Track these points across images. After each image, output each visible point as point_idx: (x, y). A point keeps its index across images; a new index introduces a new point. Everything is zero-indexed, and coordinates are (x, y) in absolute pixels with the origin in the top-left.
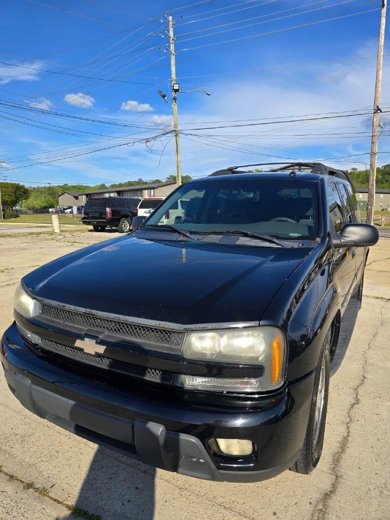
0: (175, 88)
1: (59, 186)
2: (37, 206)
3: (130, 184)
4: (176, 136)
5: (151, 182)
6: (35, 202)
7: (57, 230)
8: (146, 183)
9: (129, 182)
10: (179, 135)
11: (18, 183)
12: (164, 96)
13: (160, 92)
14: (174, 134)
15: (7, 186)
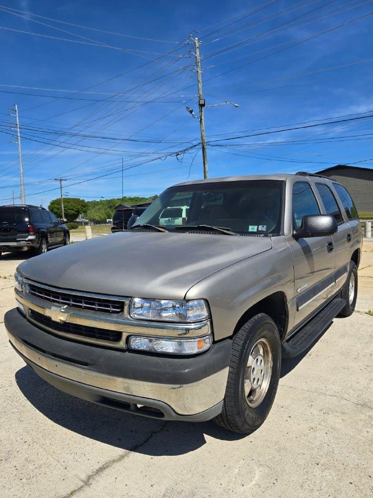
0: (200, 103)
1: (118, 199)
2: (98, 218)
4: (203, 148)
6: (95, 214)
11: (79, 198)
12: (191, 112)
13: (188, 108)
14: (201, 146)
15: (69, 201)
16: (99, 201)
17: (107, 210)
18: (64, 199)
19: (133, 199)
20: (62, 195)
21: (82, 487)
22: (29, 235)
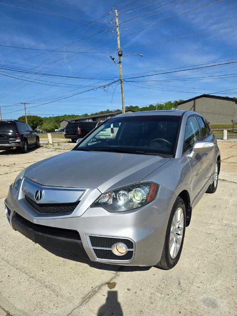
0: (119, 54)
1: (61, 116)
2: (49, 129)
3: (102, 113)
4: (121, 83)
5: (114, 111)
6: (47, 126)
7: (51, 142)
8: (111, 112)
9: (101, 112)
10: (123, 82)
11: (36, 115)
12: (113, 59)
13: (111, 57)
14: (120, 82)
15: (30, 117)
16: (49, 117)
17: (54, 124)
18: (27, 116)
19: (71, 116)
20: (26, 114)
21: (115, 277)
22: (17, 139)
